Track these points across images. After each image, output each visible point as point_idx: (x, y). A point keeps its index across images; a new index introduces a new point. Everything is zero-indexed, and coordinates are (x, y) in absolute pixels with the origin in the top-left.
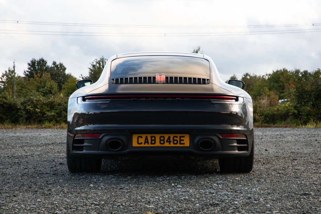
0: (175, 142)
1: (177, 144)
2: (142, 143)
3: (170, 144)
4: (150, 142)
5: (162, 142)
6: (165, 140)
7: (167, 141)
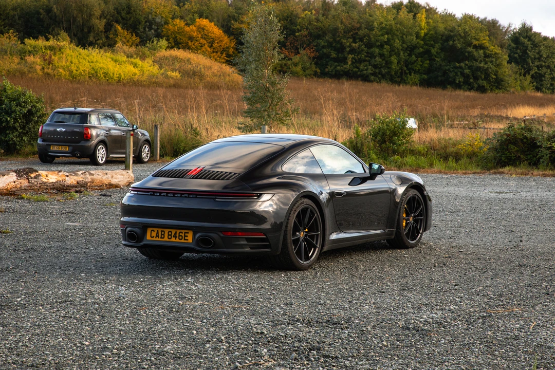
0: (181, 238)
1: (181, 239)
2: (154, 237)
4: (160, 237)
5: (170, 237)
6: (173, 235)
7: (174, 237)
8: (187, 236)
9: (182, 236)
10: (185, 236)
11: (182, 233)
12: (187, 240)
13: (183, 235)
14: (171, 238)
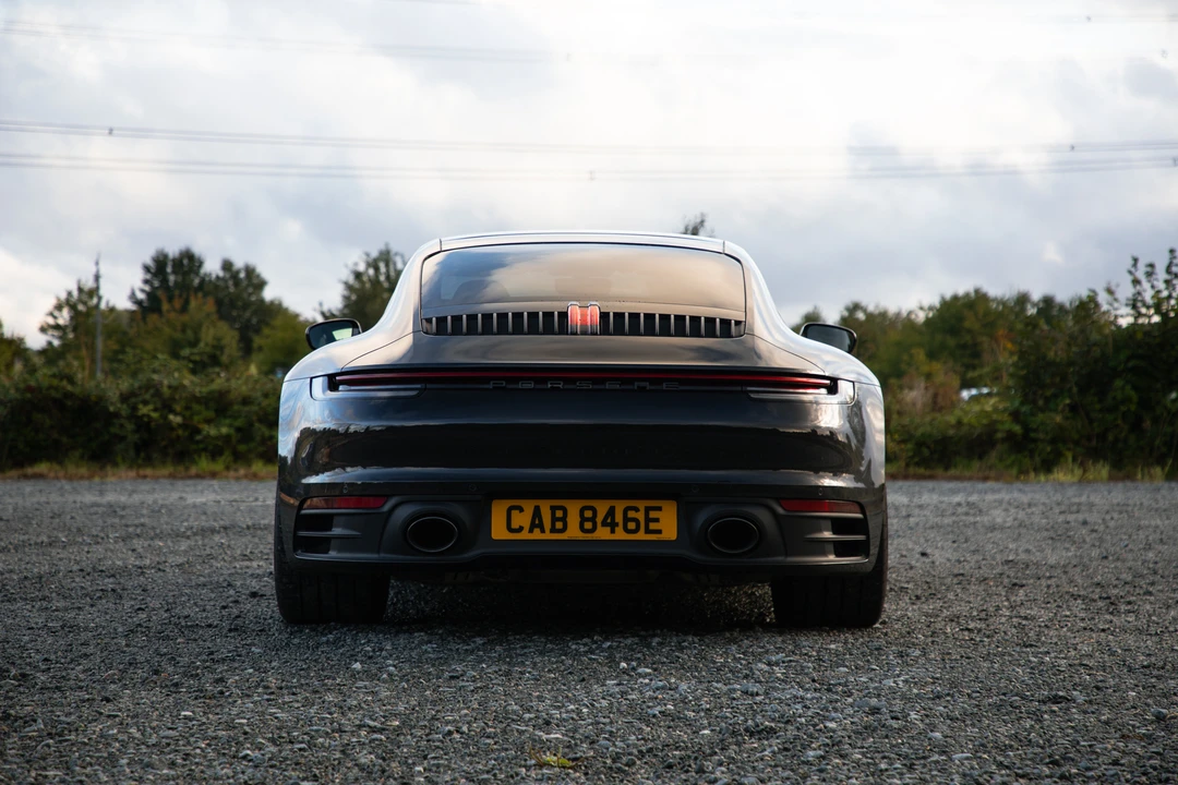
1: (636, 531)
2: (521, 529)
3: (613, 531)
8: (657, 520)
9: (636, 521)
10: (648, 520)
11: (637, 510)
12: (659, 532)
13: (641, 516)
14: (594, 529)
